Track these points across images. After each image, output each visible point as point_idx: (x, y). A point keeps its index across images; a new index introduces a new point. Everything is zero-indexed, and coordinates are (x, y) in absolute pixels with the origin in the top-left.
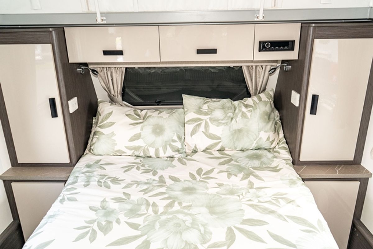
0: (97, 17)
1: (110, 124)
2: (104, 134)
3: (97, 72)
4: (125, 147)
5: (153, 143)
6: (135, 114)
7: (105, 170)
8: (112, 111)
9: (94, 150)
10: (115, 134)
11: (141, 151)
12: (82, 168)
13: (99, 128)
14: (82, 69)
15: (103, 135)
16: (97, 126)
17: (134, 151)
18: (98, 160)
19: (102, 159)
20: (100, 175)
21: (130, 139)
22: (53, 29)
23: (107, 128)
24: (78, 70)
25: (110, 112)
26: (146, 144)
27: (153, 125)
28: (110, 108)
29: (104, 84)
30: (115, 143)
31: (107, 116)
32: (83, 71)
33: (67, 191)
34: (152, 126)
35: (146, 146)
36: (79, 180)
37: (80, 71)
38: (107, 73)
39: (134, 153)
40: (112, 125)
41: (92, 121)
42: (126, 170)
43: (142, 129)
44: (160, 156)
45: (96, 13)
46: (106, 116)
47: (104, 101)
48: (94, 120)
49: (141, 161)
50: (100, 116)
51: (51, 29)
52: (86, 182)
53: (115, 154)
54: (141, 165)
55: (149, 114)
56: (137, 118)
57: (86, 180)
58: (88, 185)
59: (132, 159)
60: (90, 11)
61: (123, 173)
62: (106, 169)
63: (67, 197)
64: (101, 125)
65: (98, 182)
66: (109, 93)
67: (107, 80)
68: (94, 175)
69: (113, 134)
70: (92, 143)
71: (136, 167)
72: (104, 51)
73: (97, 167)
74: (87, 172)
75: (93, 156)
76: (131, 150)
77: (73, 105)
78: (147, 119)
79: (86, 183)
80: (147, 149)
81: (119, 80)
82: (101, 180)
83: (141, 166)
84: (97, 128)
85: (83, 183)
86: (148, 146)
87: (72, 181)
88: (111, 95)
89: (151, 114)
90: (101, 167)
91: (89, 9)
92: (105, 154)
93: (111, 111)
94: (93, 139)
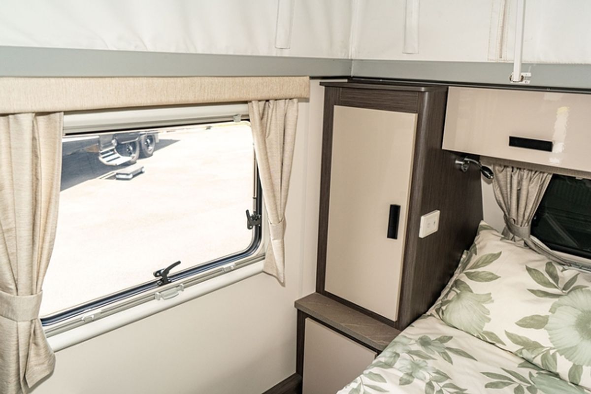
0: (513, 71)
1: (490, 276)
2: (471, 291)
3: (491, 173)
4: (506, 332)
5: (571, 348)
6: (548, 272)
7: (450, 364)
8: (501, 253)
9: (445, 313)
10: (493, 299)
11: (538, 354)
12: (413, 342)
13: (466, 277)
14: (466, 162)
15: (470, 293)
16: (465, 271)
17: (523, 349)
18: (445, 336)
19: (454, 337)
20: (438, 372)
21: (520, 321)
22: (426, 88)
23: (480, 281)
24: (457, 162)
25: (496, 252)
26: (554, 345)
27: (583, 311)
28: (498, 245)
29: (500, 196)
30: (489, 316)
31: (488, 259)
32: (465, 165)
33: (368, 377)
34: (580, 313)
35: (551, 349)
36: (397, 365)
37: (461, 164)
38: (511, 177)
39: (520, 351)
40: (491, 279)
41: (461, 257)
42: (491, 383)
43: (553, 310)
44: (580, 384)
45: (513, 64)
46: (486, 258)
47: (492, 229)
48: (464, 256)
49: (531, 375)
50: (474, 255)
51: (423, 89)
52: (407, 374)
53: (482, 336)
54: (529, 385)
55: (580, 282)
56: (550, 283)
57: (409, 369)
58: (408, 382)
59: (513, 364)
60: (502, 59)
61: (484, 387)
62: (454, 363)
63: (364, 390)
64: (472, 273)
65: (427, 384)
66: (507, 214)
67: (509, 190)
68: (427, 366)
69: (488, 298)
70: (446, 300)
71: (516, 385)
72: (511, 138)
73: (437, 351)
74: (417, 353)
75: (441, 324)
76: (517, 343)
77: (429, 224)
78: (573, 292)
79: (405, 377)
80: (554, 355)
81: (533, 196)
82: (434, 383)
83: (528, 388)
84: (463, 274)
85: (401, 374)
86: (557, 351)
87: (387, 359)
88: (509, 219)
89: (585, 283)
90: (445, 353)
91: (503, 55)
92: (463, 329)
93: (499, 252)
94: (449, 292)
